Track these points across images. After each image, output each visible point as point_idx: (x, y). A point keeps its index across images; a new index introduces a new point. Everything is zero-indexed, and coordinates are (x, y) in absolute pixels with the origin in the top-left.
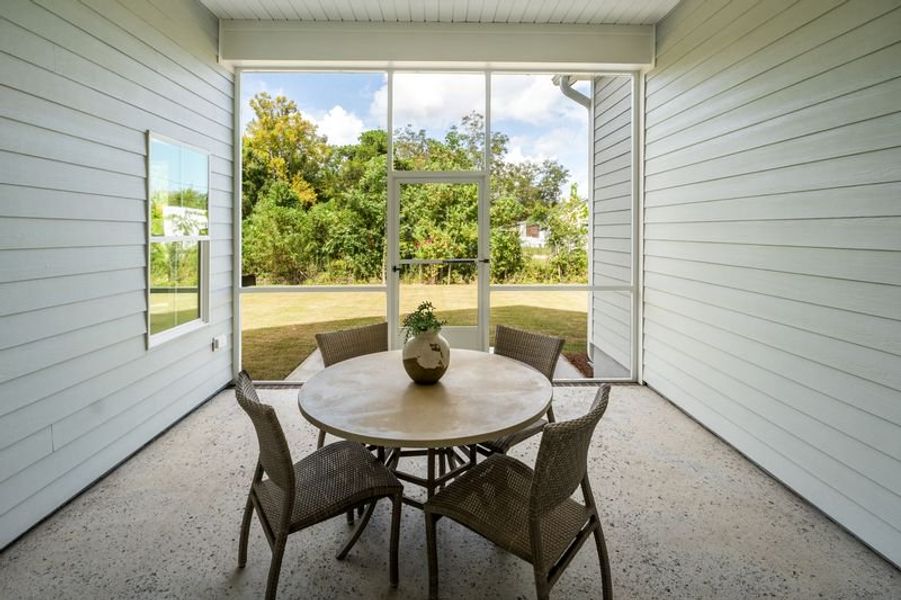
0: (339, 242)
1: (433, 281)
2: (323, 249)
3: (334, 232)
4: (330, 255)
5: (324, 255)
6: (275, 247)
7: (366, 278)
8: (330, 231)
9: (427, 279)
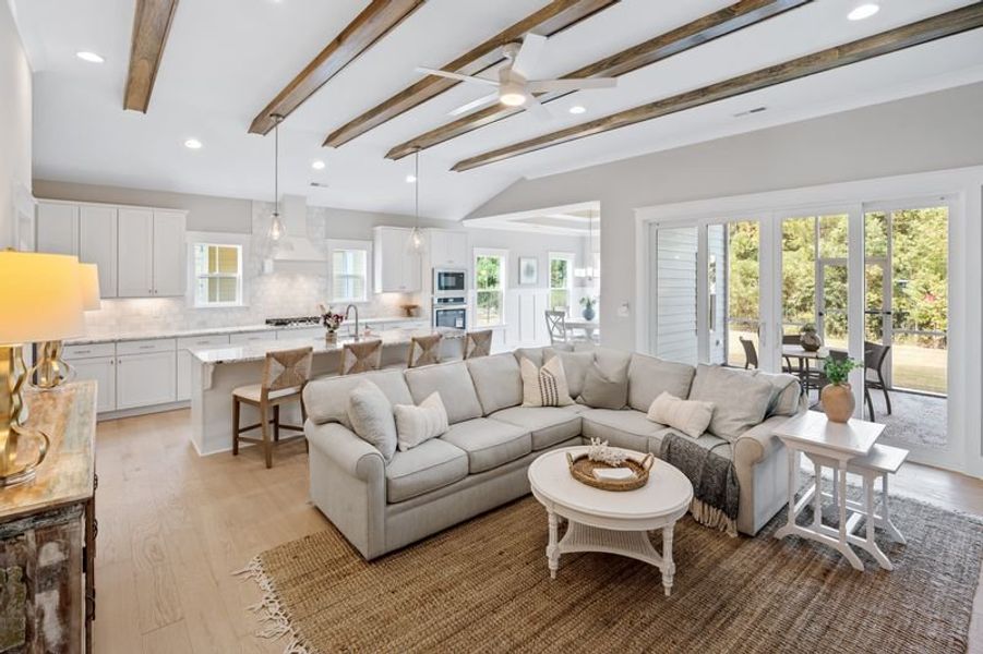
0: (808, 294)
1: (936, 345)
2: (789, 301)
3: (801, 285)
4: (797, 308)
5: (789, 308)
6: (740, 298)
7: (841, 333)
8: (797, 284)
9: (925, 342)
